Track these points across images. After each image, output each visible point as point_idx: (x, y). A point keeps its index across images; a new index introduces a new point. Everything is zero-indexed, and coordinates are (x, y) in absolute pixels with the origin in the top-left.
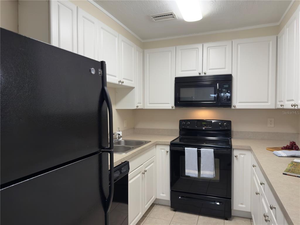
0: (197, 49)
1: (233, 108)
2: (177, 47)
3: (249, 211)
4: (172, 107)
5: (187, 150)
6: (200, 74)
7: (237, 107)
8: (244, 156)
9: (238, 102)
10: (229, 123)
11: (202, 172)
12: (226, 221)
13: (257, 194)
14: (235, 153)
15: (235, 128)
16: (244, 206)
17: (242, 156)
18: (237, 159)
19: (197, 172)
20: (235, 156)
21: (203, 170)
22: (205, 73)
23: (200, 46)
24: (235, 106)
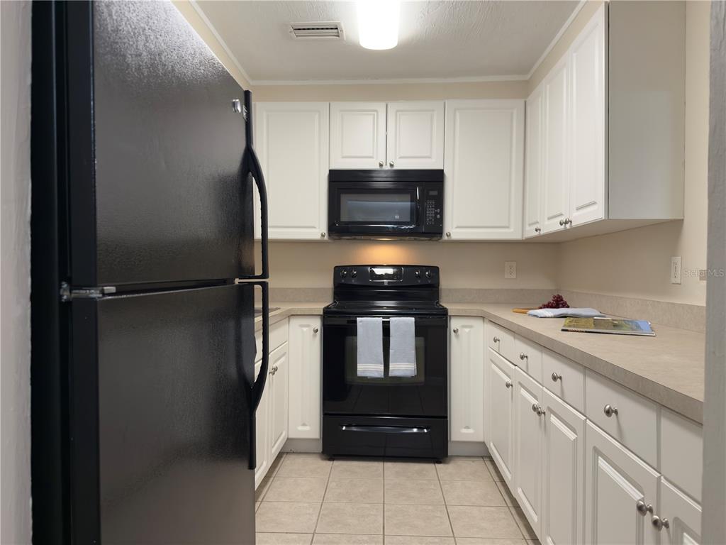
0: (375, 113)
1: (445, 238)
2: (332, 104)
3: (481, 439)
4: (323, 236)
5: (361, 322)
6: (381, 165)
7: (454, 237)
8: (470, 331)
9: (455, 226)
10: (435, 270)
11: (392, 366)
12: (438, 466)
13: (508, 385)
14: (454, 324)
15: (445, 283)
16: (471, 431)
17: (467, 330)
18: (457, 336)
19: (382, 367)
20: (454, 331)
21: (396, 361)
22: (392, 165)
23: (380, 107)
24: (450, 235)
